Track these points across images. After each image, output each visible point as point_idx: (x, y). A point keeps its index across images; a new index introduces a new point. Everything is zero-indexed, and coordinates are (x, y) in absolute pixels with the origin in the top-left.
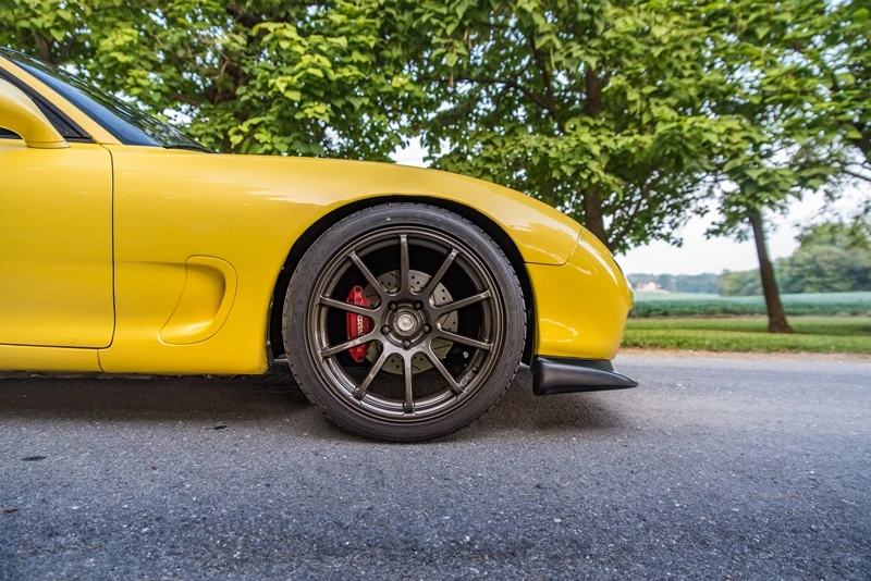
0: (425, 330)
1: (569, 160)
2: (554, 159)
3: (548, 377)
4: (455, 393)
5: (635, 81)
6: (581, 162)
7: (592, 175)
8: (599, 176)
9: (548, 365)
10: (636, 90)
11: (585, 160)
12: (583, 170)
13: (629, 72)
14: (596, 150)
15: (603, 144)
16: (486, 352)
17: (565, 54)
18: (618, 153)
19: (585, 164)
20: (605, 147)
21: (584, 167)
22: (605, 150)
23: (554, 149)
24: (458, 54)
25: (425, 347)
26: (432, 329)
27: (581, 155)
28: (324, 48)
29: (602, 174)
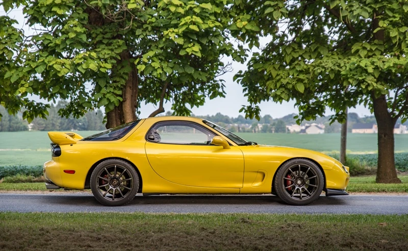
0: (303, 183)
1: (354, 75)
2: (344, 75)
3: (328, 193)
4: (310, 196)
5: (394, 25)
6: (360, 78)
7: (369, 85)
8: (373, 86)
9: (328, 190)
10: (395, 29)
11: (364, 77)
12: (363, 82)
13: (391, 19)
14: (370, 70)
15: (375, 64)
16: (316, 188)
17: (349, 10)
18: (385, 71)
19: (363, 79)
20: (377, 66)
21: (363, 81)
22: (377, 68)
23: (344, 68)
24: (282, 12)
25: (304, 187)
26: (305, 183)
27: (361, 73)
28: (197, 10)
29: (375, 85)
